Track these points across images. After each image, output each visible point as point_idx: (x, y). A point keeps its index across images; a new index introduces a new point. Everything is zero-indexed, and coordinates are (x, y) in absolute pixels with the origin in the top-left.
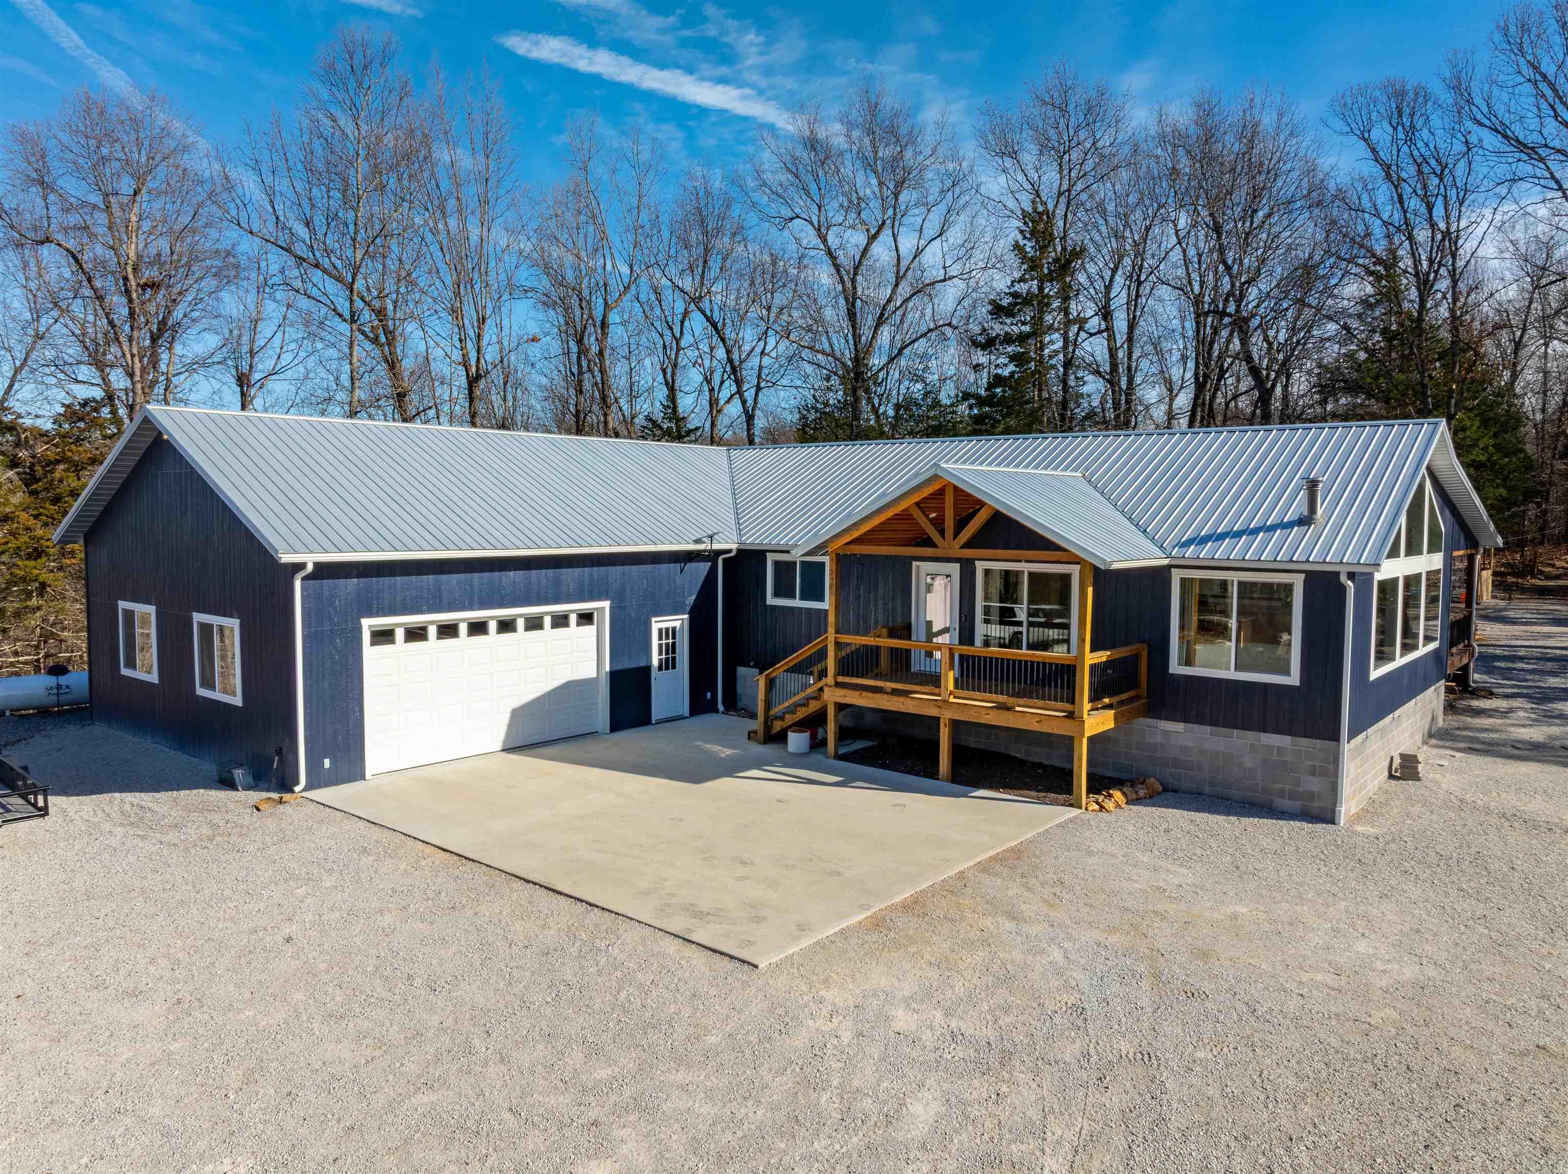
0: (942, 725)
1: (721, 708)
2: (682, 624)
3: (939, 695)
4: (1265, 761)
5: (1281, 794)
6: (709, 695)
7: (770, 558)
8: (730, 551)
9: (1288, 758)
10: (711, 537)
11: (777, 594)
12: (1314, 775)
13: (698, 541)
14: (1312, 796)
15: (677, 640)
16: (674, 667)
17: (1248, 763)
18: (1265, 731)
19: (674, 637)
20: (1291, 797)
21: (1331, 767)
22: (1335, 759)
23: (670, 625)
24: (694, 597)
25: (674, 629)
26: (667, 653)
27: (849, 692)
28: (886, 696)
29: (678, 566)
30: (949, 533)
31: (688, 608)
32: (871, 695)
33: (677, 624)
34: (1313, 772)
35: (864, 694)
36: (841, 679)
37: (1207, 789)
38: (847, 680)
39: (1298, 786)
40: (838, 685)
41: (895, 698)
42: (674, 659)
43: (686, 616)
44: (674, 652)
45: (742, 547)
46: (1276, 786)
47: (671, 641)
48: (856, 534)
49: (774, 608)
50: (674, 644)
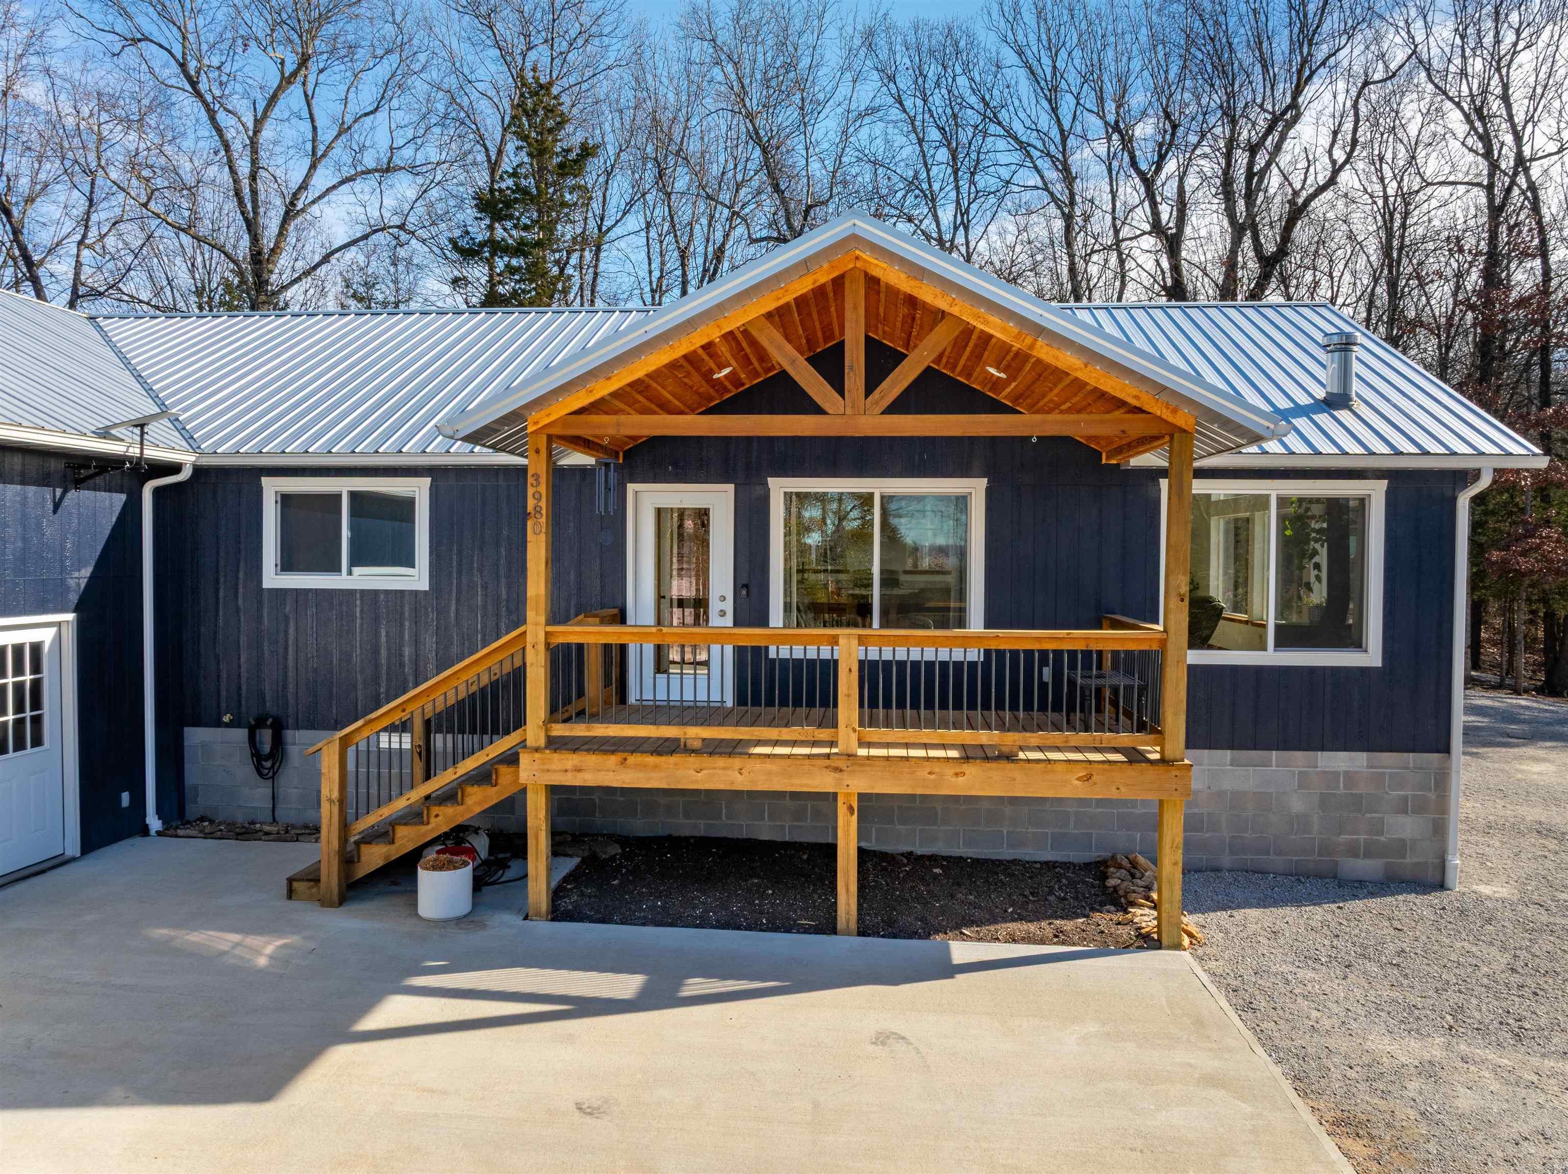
0: (842, 810)
1: (154, 823)
2: (59, 636)
3: (832, 744)
4: (1324, 801)
5: (1353, 851)
6: (125, 798)
7: (271, 487)
8: (175, 468)
9: (1362, 789)
10: (141, 425)
11: (287, 565)
12: (1406, 812)
13: (104, 434)
14: (1401, 847)
15: (45, 674)
16: (37, 741)
17: (1297, 805)
18: (1323, 749)
19: (36, 668)
20: (1368, 854)
21: (1432, 796)
22: (1442, 781)
23: (26, 637)
24: (87, 572)
25: (36, 648)
26: (19, 708)
27: (592, 760)
28: (692, 760)
29: (47, 492)
30: (855, 377)
31: (74, 598)
32: (651, 760)
33: (46, 636)
34: (1403, 808)
35: (632, 759)
36: (560, 730)
37: (1226, 860)
38: (579, 730)
39: (1381, 833)
40: (554, 744)
41: (720, 762)
42: (37, 721)
43: (70, 617)
44: (37, 703)
45: (205, 461)
46: (1344, 838)
47: (28, 677)
48: (602, 389)
49: (280, 594)
50: (36, 685)
